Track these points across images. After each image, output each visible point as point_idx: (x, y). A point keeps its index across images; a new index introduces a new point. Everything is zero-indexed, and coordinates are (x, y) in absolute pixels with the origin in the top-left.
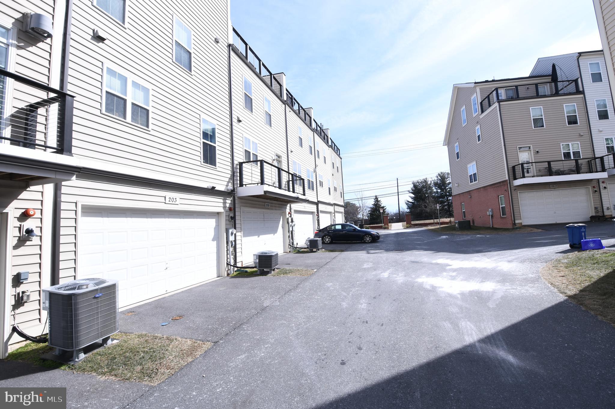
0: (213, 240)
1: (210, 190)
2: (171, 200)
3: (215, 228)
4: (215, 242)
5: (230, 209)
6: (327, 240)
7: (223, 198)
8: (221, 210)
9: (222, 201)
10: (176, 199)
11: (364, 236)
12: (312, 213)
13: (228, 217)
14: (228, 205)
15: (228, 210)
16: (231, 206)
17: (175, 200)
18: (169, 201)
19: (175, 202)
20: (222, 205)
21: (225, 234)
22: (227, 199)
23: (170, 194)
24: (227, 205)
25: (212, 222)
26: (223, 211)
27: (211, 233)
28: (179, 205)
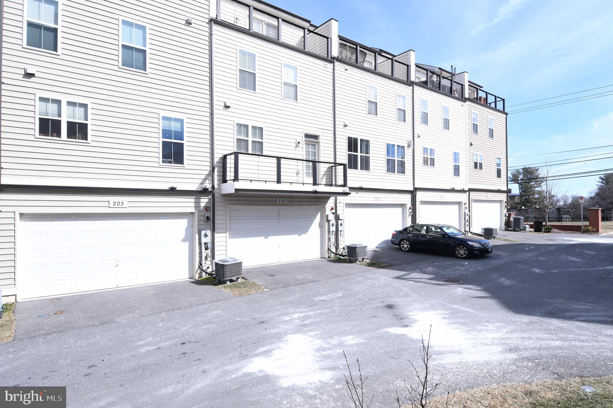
0: (184, 240)
1: (170, 191)
2: (116, 204)
3: (186, 229)
4: (187, 243)
5: (206, 208)
6: (406, 246)
7: (194, 197)
8: (193, 210)
9: (193, 200)
10: (123, 202)
11: (455, 247)
12: (402, 206)
13: (203, 216)
14: (203, 205)
15: (204, 210)
16: (209, 205)
17: (121, 204)
18: (114, 205)
19: (121, 205)
20: (193, 205)
21: (197, 236)
22: (202, 198)
23: (113, 199)
24: (201, 204)
25: (184, 223)
26: (194, 212)
27: (182, 234)
28: (128, 208)
